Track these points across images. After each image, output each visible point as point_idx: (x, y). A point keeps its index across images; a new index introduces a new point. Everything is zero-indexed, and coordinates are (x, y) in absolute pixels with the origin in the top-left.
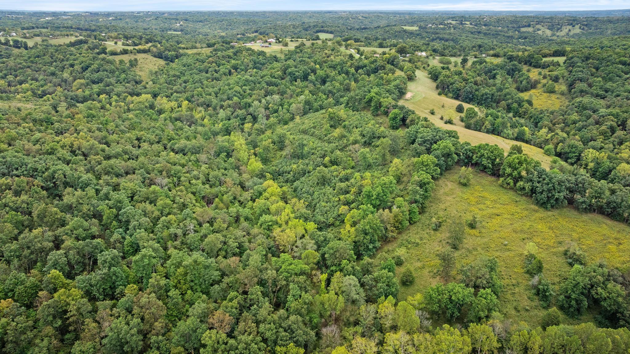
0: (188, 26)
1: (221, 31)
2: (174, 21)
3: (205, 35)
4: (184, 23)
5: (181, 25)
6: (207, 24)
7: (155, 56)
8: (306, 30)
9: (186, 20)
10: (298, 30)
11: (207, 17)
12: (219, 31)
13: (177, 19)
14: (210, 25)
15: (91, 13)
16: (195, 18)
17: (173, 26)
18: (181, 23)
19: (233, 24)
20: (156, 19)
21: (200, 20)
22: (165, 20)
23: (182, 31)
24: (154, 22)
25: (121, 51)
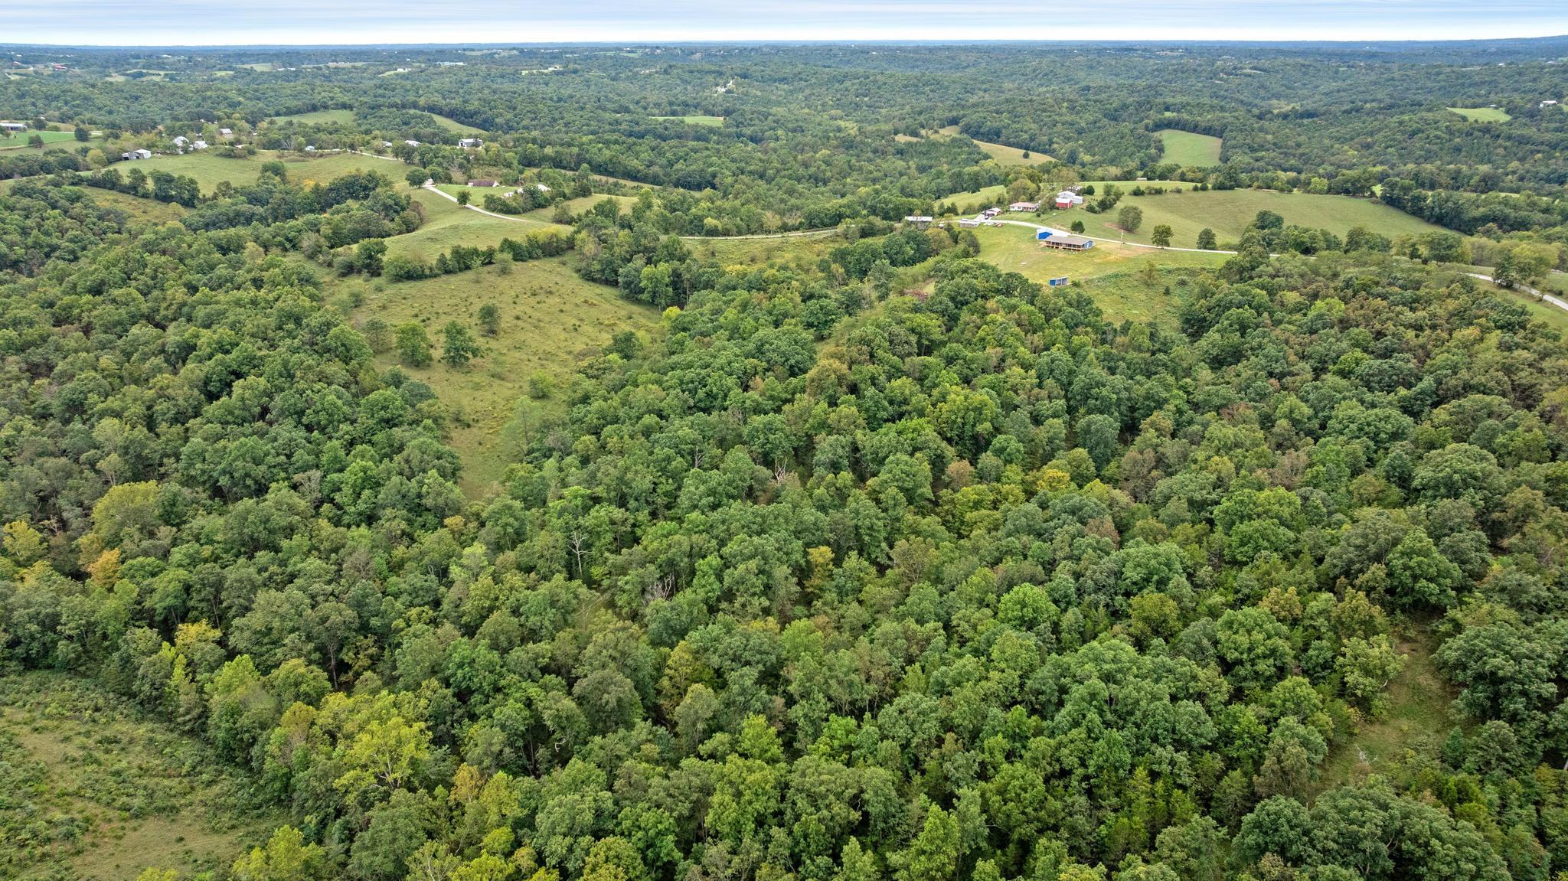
0: (747, 94)
1: (839, 112)
2: (710, 78)
3: (794, 131)
4: (737, 84)
5: (729, 92)
6: (801, 90)
7: (589, 277)
8: (1114, 117)
9: (745, 77)
10: (1089, 117)
11: (800, 67)
12: (833, 112)
13: (721, 74)
14: (807, 92)
15: (522, 51)
16: (768, 71)
17: (707, 93)
18: (731, 84)
19: (874, 89)
20: (666, 72)
21: (781, 75)
22: (687, 76)
23: (727, 113)
24: (659, 80)
25: (442, 260)
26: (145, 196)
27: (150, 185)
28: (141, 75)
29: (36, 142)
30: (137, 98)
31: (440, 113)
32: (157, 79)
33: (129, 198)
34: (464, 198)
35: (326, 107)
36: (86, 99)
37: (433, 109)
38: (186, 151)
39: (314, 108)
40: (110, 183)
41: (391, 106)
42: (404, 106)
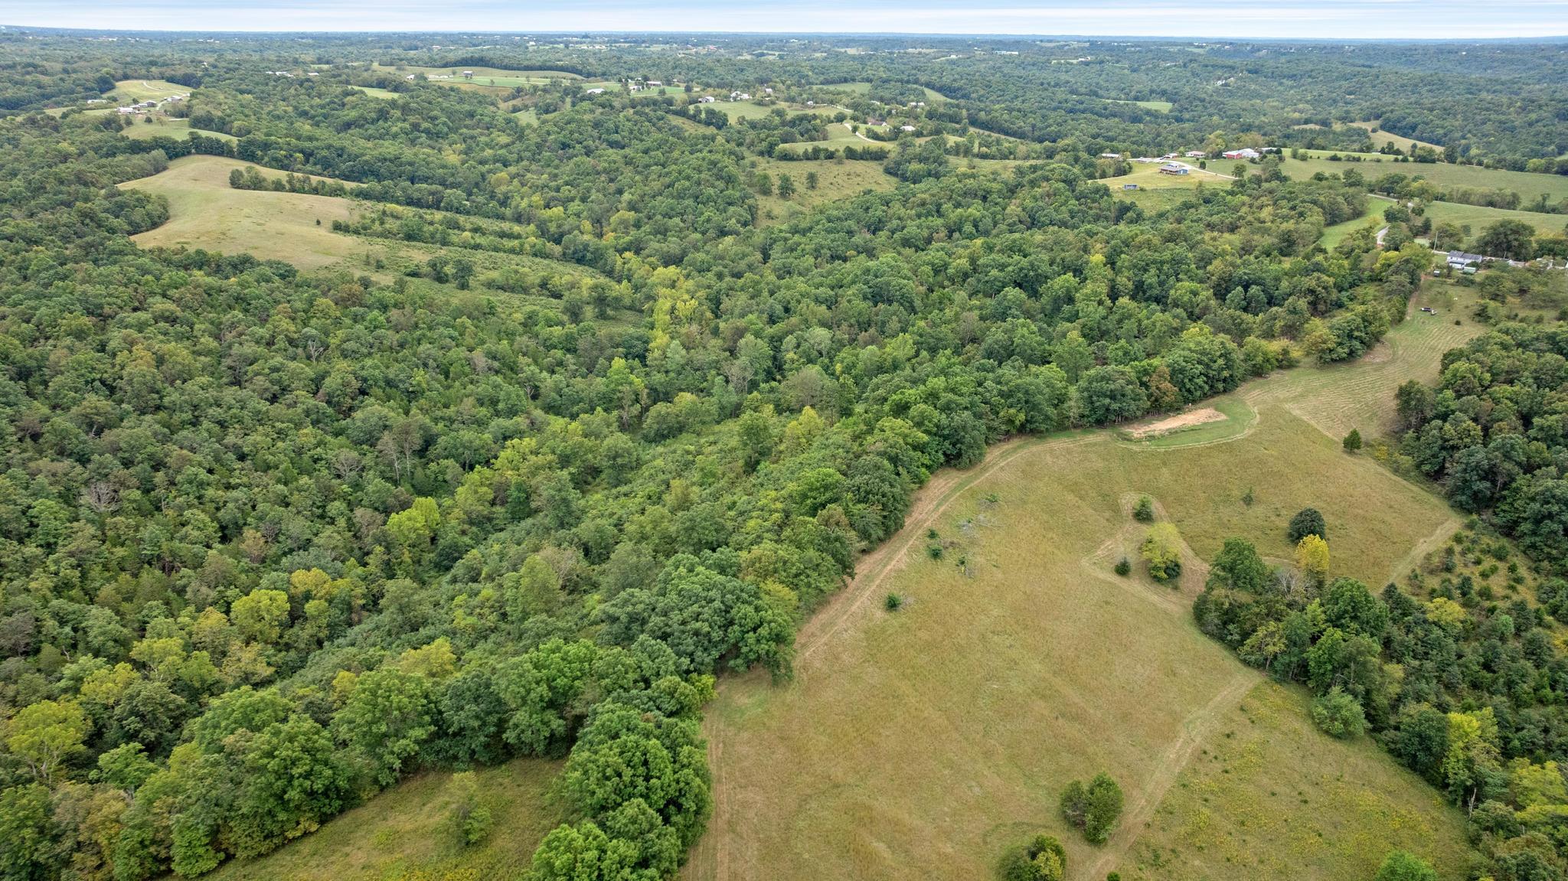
0: (1240, 88)
4: (1239, 78)
5: (1225, 85)
9: (1255, 72)
17: (1204, 85)
18: (1232, 78)
25: (806, 152)
26: (699, 122)
27: (703, 116)
28: (763, 55)
29: (662, 92)
30: (742, 70)
31: (933, 88)
32: (771, 58)
33: (690, 122)
34: (855, 129)
35: (853, 80)
36: (711, 70)
37: (928, 85)
38: (735, 99)
39: (846, 81)
40: (682, 113)
41: (897, 81)
42: (908, 82)
